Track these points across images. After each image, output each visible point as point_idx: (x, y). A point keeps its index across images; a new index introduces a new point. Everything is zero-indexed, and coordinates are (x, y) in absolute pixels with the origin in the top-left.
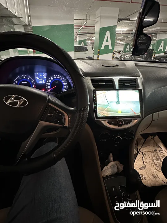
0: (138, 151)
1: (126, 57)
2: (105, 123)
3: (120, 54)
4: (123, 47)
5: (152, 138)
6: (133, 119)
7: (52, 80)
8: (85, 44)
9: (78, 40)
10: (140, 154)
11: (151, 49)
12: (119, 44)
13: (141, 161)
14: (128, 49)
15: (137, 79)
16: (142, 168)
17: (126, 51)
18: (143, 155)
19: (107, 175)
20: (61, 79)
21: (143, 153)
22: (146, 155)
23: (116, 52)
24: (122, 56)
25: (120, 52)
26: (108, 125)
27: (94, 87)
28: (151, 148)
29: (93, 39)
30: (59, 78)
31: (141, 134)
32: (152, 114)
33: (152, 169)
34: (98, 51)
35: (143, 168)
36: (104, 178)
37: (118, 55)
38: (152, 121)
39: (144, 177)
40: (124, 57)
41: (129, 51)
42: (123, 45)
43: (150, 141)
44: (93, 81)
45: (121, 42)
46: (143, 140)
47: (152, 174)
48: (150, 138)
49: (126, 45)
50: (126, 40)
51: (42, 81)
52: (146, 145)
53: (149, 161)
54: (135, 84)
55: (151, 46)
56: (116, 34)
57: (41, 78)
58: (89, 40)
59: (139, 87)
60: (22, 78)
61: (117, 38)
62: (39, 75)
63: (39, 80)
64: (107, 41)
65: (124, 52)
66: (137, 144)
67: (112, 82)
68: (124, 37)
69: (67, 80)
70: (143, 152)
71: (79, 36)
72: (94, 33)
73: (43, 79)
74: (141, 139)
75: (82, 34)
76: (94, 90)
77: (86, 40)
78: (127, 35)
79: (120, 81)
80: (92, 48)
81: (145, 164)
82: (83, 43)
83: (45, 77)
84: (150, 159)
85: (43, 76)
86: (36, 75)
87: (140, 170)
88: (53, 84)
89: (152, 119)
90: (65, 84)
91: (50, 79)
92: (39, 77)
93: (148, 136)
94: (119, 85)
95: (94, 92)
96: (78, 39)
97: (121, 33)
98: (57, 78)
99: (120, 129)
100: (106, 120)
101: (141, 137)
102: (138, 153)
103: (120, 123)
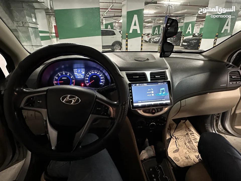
0: (171, 136)
1: (155, 40)
2: (141, 112)
3: (149, 37)
4: (151, 29)
5: (183, 123)
6: (164, 107)
7: (90, 75)
8: (112, 28)
9: (104, 23)
10: (173, 138)
11: (179, 32)
12: (147, 26)
13: (175, 145)
14: (156, 32)
15: (166, 72)
16: (175, 151)
17: (155, 34)
18: (176, 139)
19: (144, 158)
20: (98, 74)
21: (176, 138)
22: (178, 139)
23: (144, 35)
24: (151, 39)
25: (148, 34)
26: (143, 113)
27: (129, 81)
28: (183, 132)
29: (120, 22)
30: (96, 72)
31: (173, 120)
32: (180, 102)
33: (185, 151)
34: (126, 36)
35: (177, 151)
36: (142, 161)
37: (146, 38)
38: (181, 107)
39: (178, 159)
40: (153, 40)
41: (158, 34)
42: (151, 28)
43: (182, 125)
44: (127, 75)
45: (149, 25)
46: (175, 125)
47: (184, 156)
48: (182, 123)
49: (154, 28)
50: (154, 23)
51: (81, 76)
52: (178, 130)
53: (182, 144)
54: (164, 76)
55: (180, 29)
56: (144, 17)
57: (79, 73)
58: (116, 23)
59: (167, 79)
60: (62, 74)
61: (145, 21)
62: (78, 71)
63: (78, 75)
64: (135, 25)
65: (153, 35)
66: (170, 129)
67: (144, 75)
68: (152, 19)
69: (104, 74)
70: (176, 136)
71: (105, 19)
72: (121, 16)
73: (81, 74)
74: (174, 124)
75: (108, 17)
76: (129, 84)
77: (113, 23)
78: (155, 18)
79: (151, 74)
80: (120, 32)
81: (179, 147)
82: (109, 26)
83: (84, 73)
84: (183, 142)
85: (82, 71)
86: (75, 71)
87: (174, 153)
88: (91, 78)
89: (181, 106)
90: (102, 78)
91: (88, 74)
92: (78, 73)
93: (180, 121)
94: (151, 77)
95: (130, 85)
96: (104, 21)
97: (149, 16)
98: (94, 73)
99: (154, 116)
100: (141, 109)
101: (173, 122)
102: (171, 137)
103: (154, 111)
